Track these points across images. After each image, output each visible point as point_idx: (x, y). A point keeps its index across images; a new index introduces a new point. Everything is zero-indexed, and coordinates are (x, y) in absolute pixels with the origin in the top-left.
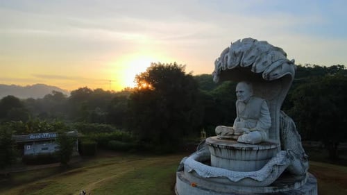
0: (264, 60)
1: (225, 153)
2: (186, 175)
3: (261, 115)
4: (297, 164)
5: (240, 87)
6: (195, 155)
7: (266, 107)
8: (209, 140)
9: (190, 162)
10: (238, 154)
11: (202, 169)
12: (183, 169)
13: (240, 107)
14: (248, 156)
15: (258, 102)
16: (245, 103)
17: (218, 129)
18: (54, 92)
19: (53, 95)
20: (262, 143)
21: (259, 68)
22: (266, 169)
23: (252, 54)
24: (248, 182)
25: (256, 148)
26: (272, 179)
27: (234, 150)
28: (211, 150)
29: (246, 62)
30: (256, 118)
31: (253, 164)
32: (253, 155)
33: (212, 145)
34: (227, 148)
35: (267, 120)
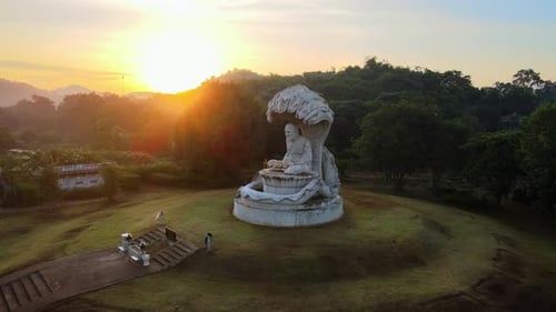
0: (305, 108)
1: (273, 182)
2: (242, 200)
3: (304, 152)
4: (326, 189)
5: (289, 128)
6: (249, 185)
7: (308, 144)
8: (261, 172)
9: (246, 190)
10: (283, 182)
11: (255, 194)
12: (239, 196)
13: (289, 145)
14: (290, 184)
15: (302, 140)
16: (293, 141)
17: (270, 162)
18: (34, 97)
19: (33, 101)
20: (303, 174)
21: (300, 115)
22: (301, 193)
23: (297, 102)
24: (286, 202)
25: (296, 177)
26: (304, 200)
27: (279, 179)
28: (263, 180)
29: (292, 109)
30: (300, 154)
31: (293, 190)
32: (294, 184)
33: (264, 176)
34: (274, 178)
35: (309, 156)
